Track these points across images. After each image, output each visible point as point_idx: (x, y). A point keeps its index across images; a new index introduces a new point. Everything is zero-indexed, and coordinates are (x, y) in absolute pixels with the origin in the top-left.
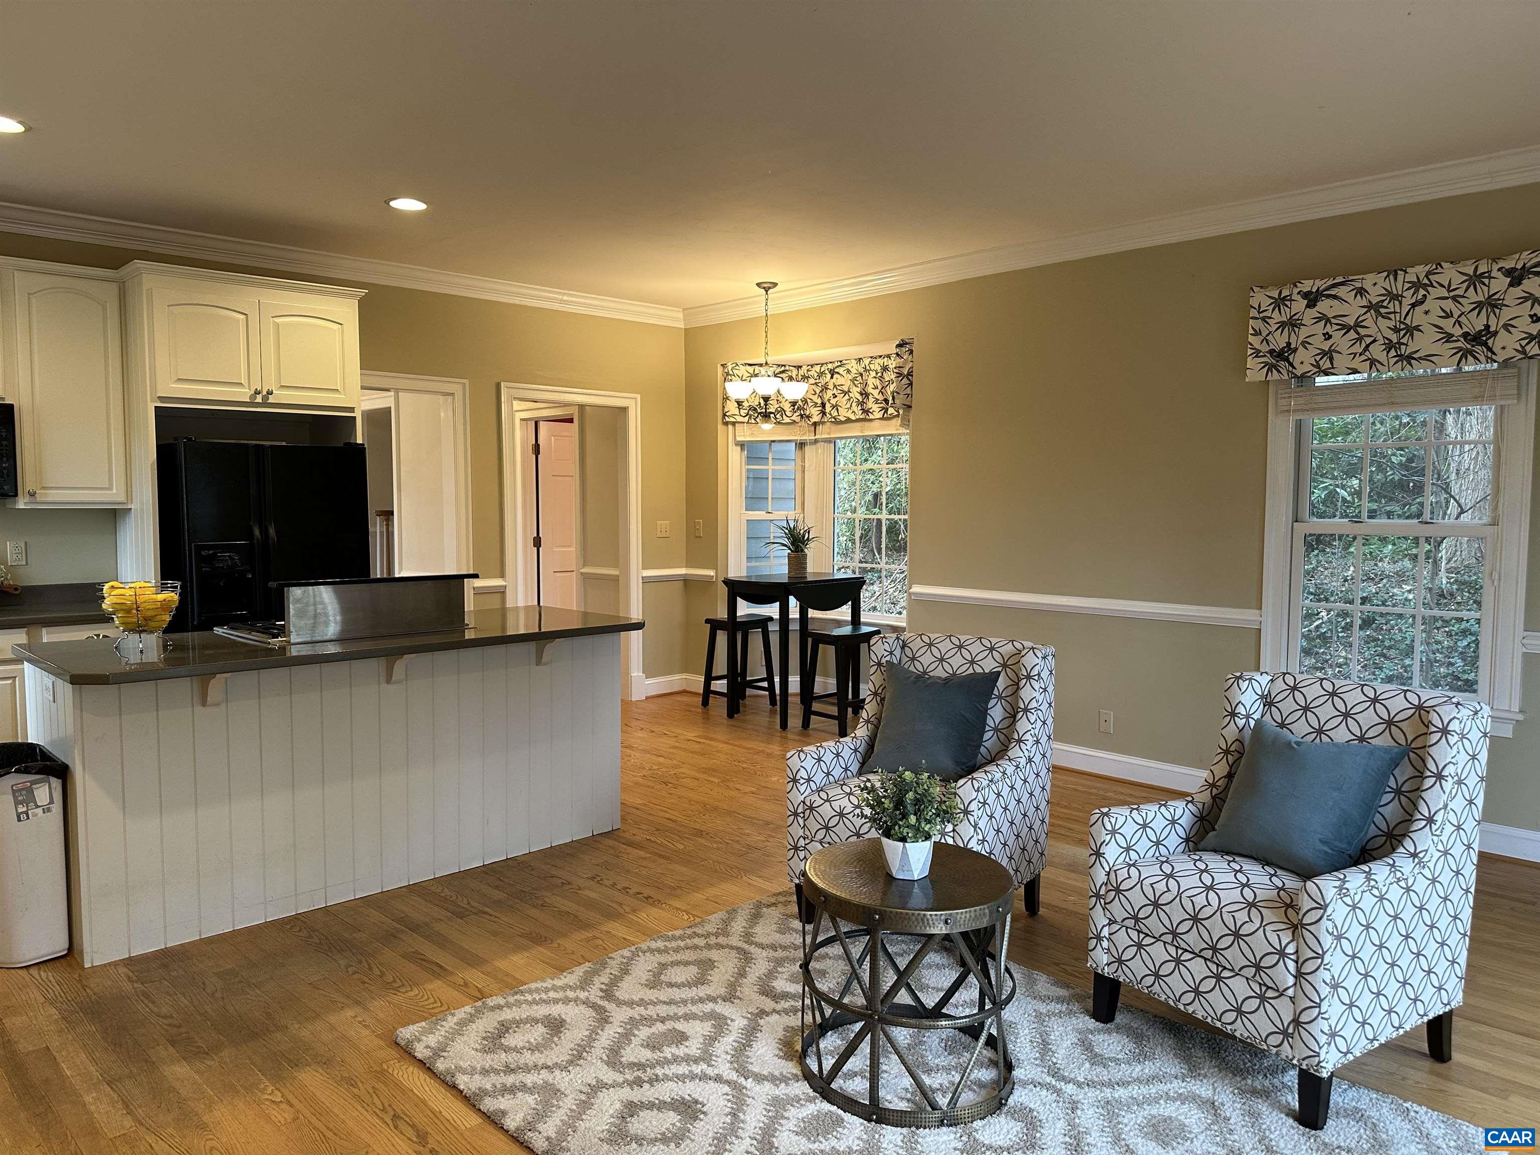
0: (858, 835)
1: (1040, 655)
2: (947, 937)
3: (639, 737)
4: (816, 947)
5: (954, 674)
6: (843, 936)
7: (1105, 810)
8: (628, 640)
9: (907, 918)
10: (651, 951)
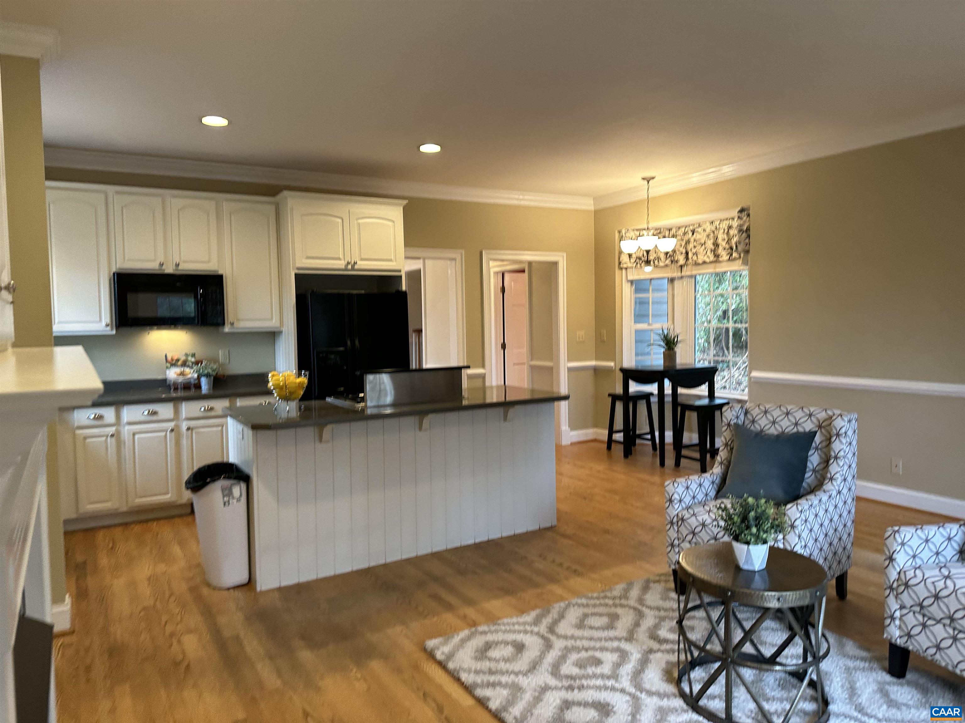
0: (715, 539)
1: (846, 419)
2: (779, 610)
3: (567, 468)
4: (687, 611)
5: (783, 432)
6: (706, 605)
7: (896, 528)
8: (559, 407)
9: (751, 595)
10: (579, 605)
